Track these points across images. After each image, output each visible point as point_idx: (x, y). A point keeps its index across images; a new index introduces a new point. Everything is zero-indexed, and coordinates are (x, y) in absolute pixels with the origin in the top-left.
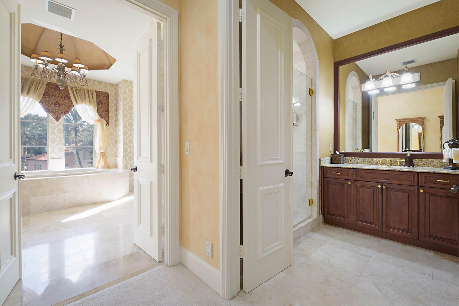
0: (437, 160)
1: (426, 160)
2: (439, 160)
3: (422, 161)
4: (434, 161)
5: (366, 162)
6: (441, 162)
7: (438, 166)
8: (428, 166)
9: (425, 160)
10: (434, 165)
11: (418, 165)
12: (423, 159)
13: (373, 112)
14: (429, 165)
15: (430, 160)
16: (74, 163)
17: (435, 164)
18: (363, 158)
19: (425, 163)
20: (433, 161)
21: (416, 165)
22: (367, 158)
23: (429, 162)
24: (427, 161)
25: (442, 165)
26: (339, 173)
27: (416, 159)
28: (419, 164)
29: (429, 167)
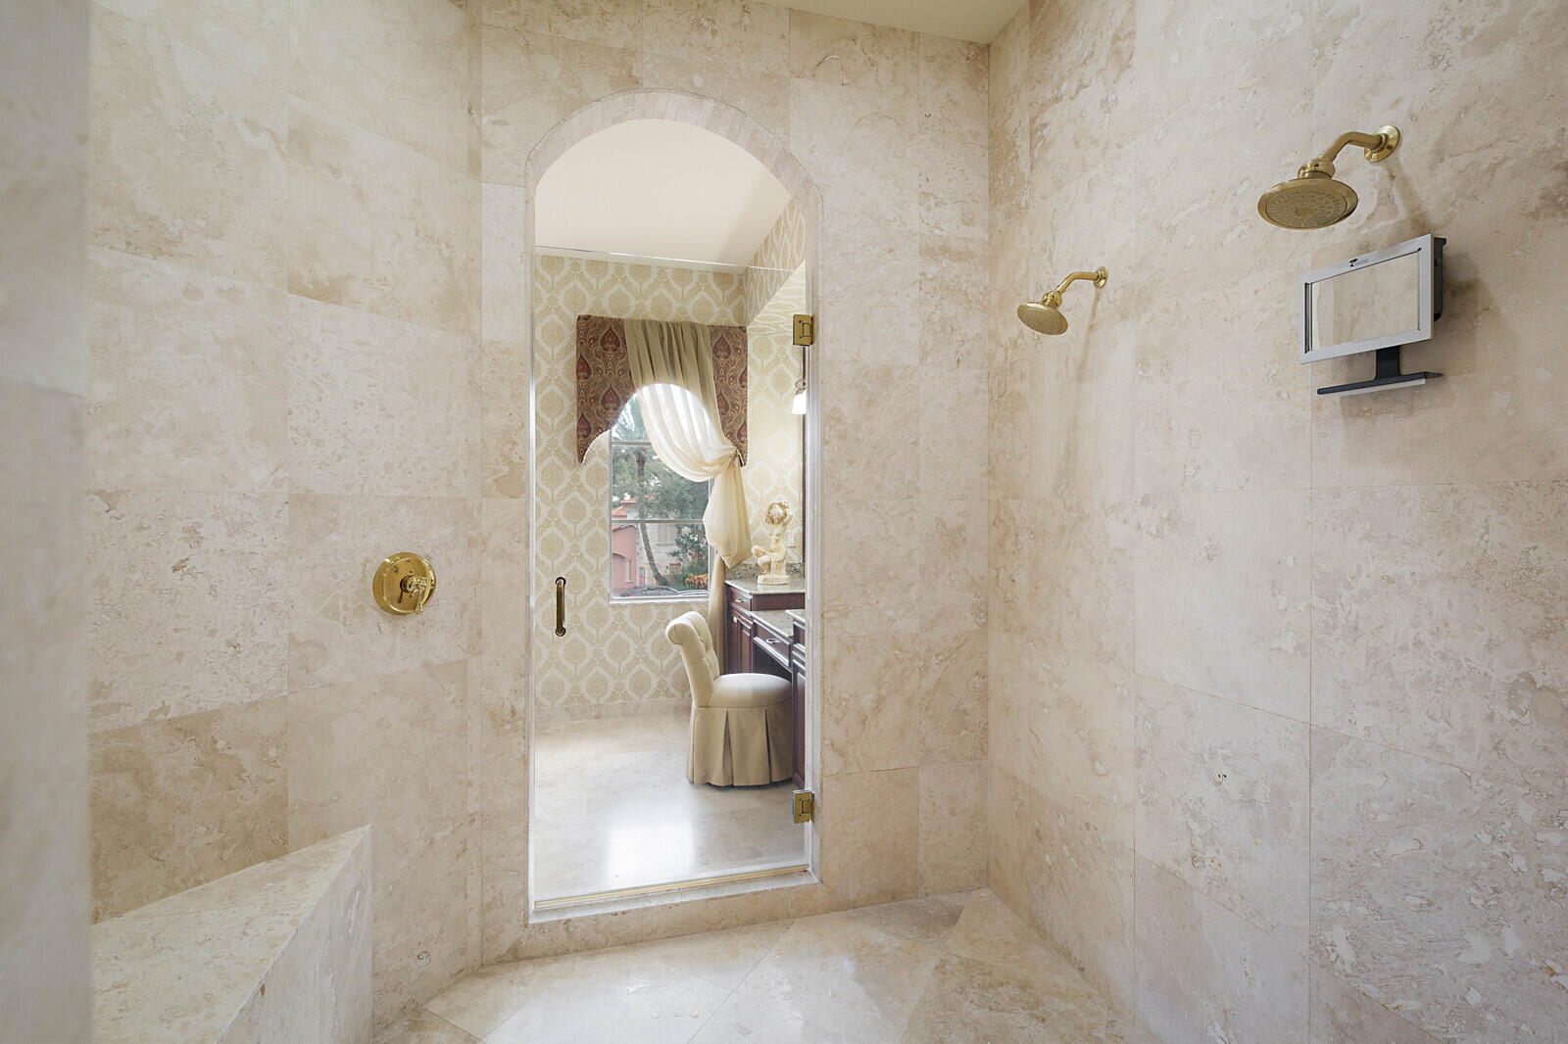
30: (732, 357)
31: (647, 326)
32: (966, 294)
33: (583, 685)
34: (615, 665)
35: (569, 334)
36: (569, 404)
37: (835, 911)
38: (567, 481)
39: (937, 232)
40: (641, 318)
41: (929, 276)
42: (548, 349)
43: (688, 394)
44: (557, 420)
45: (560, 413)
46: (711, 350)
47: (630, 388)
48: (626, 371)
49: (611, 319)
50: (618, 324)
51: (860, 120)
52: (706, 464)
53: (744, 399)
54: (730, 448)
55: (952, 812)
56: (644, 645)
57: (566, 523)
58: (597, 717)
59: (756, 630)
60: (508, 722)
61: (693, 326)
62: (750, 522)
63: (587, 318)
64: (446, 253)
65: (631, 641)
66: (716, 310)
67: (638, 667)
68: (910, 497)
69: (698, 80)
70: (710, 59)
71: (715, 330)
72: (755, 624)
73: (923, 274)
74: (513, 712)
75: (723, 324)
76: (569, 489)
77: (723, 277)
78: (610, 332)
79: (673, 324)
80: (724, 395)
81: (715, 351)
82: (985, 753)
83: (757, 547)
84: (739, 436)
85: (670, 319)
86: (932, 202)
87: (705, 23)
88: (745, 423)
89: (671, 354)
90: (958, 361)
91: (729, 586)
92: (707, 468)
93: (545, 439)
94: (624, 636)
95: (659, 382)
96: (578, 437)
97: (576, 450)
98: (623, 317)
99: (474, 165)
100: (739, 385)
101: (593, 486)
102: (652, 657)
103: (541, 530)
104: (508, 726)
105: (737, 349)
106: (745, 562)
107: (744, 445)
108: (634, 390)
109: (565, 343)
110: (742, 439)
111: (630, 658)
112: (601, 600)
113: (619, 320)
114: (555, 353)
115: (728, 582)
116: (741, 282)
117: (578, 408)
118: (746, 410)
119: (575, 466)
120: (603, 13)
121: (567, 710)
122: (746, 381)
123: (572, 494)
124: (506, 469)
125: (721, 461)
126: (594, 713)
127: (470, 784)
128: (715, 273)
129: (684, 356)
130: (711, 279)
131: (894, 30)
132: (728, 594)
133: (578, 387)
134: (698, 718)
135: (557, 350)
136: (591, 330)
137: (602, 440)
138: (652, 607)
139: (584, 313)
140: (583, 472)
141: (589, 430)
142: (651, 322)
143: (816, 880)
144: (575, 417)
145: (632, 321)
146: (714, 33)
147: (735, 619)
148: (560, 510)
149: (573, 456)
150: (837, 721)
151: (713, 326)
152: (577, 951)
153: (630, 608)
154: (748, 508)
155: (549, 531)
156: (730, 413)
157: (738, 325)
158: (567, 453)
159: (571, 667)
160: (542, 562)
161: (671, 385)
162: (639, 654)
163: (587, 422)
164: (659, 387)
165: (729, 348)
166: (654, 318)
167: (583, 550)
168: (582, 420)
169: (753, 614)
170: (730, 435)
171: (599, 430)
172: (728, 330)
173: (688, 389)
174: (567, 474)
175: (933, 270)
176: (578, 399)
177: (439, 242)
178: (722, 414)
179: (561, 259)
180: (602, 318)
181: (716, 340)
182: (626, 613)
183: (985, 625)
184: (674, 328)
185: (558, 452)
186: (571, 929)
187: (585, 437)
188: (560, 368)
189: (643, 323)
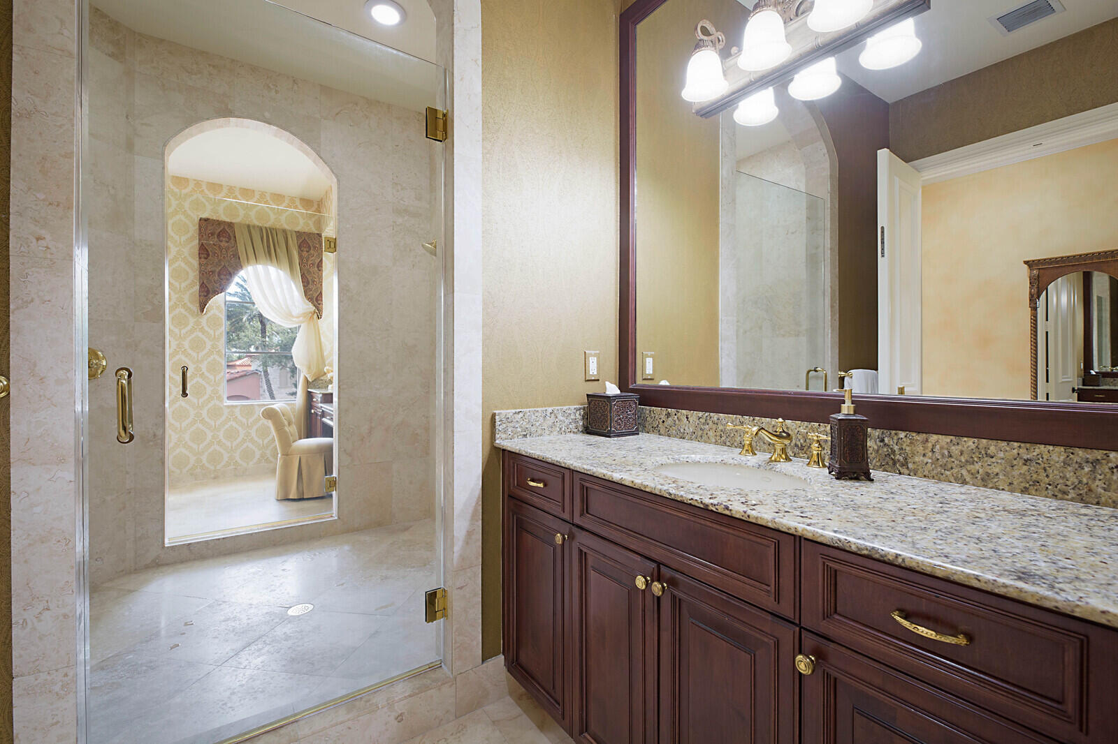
0: (1004, 444)
1: (948, 439)
2: (1016, 444)
3: (930, 445)
4: (992, 448)
5: (711, 433)
6: (1026, 461)
7: (1011, 484)
8: (957, 480)
9: (945, 440)
10: (988, 474)
11: (910, 465)
12: (934, 438)
13: (882, 228)
14: (964, 472)
15: (970, 443)
16: (262, 395)
17: (997, 470)
18: (700, 414)
19: (943, 455)
20: (987, 448)
21: (902, 465)
22: (715, 416)
23: (962, 453)
24: (955, 450)
25: (1035, 476)
26: (541, 485)
27: (902, 434)
28: (917, 459)
29: (964, 482)
30: (312, 252)
31: (251, 228)
32: (417, 233)
33: (204, 458)
34: (229, 444)
35: (193, 229)
36: (193, 275)
37: (346, 533)
38: (191, 325)
39: (402, 202)
40: (247, 223)
41: (398, 223)
42: (177, 237)
43: (281, 273)
44: (183, 285)
45: (185, 280)
46: (297, 247)
47: (238, 266)
48: (236, 256)
49: (225, 222)
50: (231, 225)
51: (360, 144)
52: (293, 317)
53: (320, 278)
54: (312, 308)
55: (411, 483)
56: (249, 431)
57: (190, 352)
58: (215, 478)
59: (323, 414)
60: (152, 441)
61: (284, 231)
62: (325, 354)
63: (206, 220)
64: (112, 192)
65: (240, 428)
66: (301, 222)
67: (245, 445)
68: (387, 330)
69: (267, 114)
70: (274, 105)
71: (299, 234)
72: (323, 411)
73: (395, 222)
74: (155, 435)
75: (306, 230)
76: (192, 331)
77: (307, 202)
78: (224, 231)
79: (270, 228)
80: (306, 275)
81: (300, 247)
82: (427, 454)
83: (327, 367)
84: (317, 300)
85: (267, 225)
86: (399, 187)
87: (272, 87)
88: (321, 293)
89: (269, 247)
90: (414, 265)
91: (310, 392)
92: (294, 319)
93: (174, 297)
94: (234, 425)
95: (260, 264)
96: (200, 296)
97: (198, 305)
98: (233, 221)
99: (130, 146)
100: (316, 269)
101: (211, 329)
102: (256, 439)
103: (172, 356)
104: (151, 443)
105: (315, 247)
106: (322, 378)
107: (320, 306)
108: (241, 268)
109: (189, 235)
110: (319, 302)
111: (239, 439)
112: (218, 403)
113: (231, 223)
114: (182, 240)
115: (309, 390)
116: (319, 205)
117: (200, 278)
118: (321, 285)
119: (197, 315)
120: (210, 74)
121: (192, 474)
122: (322, 267)
123: (195, 333)
124: (150, 308)
125: (304, 315)
126: (213, 476)
127: (127, 473)
128: (301, 199)
129: (278, 250)
130: (298, 203)
131: (379, 102)
132: (310, 396)
133: (200, 264)
134: (281, 461)
135: (183, 238)
136: (209, 228)
137: (218, 301)
138: (257, 407)
139: (204, 216)
140: (204, 320)
141: (208, 292)
142: (254, 226)
143: (336, 518)
144: (198, 283)
145: (240, 224)
146: (277, 92)
147: (313, 411)
148: (186, 344)
149: (196, 308)
150: (348, 439)
151: (298, 232)
152: (195, 560)
153: (239, 408)
154: (323, 345)
155: (178, 357)
156: (310, 286)
157: (316, 232)
158: (191, 306)
159: (195, 446)
160: (172, 378)
161: (269, 267)
162: (247, 436)
163: (206, 286)
164: (260, 267)
165: (309, 246)
166: (257, 223)
167: (204, 370)
168: (202, 285)
169: (322, 405)
170: (310, 299)
171: (216, 293)
172: (309, 235)
173: (281, 269)
174: (192, 320)
175: (400, 220)
176: (200, 272)
177: (108, 186)
178: (304, 286)
179: (187, 180)
180: (218, 221)
181: (301, 241)
182: (237, 411)
183: (428, 393)
184: (271, 232)
185: (184, 306)
186: (192, 548)
187: (206, 296)
188: (186, 251)
189: (248, 226)
